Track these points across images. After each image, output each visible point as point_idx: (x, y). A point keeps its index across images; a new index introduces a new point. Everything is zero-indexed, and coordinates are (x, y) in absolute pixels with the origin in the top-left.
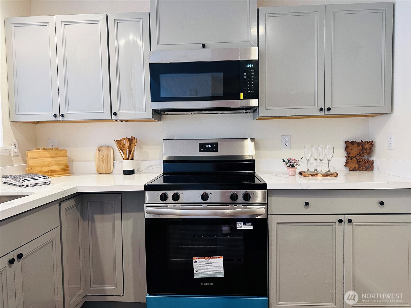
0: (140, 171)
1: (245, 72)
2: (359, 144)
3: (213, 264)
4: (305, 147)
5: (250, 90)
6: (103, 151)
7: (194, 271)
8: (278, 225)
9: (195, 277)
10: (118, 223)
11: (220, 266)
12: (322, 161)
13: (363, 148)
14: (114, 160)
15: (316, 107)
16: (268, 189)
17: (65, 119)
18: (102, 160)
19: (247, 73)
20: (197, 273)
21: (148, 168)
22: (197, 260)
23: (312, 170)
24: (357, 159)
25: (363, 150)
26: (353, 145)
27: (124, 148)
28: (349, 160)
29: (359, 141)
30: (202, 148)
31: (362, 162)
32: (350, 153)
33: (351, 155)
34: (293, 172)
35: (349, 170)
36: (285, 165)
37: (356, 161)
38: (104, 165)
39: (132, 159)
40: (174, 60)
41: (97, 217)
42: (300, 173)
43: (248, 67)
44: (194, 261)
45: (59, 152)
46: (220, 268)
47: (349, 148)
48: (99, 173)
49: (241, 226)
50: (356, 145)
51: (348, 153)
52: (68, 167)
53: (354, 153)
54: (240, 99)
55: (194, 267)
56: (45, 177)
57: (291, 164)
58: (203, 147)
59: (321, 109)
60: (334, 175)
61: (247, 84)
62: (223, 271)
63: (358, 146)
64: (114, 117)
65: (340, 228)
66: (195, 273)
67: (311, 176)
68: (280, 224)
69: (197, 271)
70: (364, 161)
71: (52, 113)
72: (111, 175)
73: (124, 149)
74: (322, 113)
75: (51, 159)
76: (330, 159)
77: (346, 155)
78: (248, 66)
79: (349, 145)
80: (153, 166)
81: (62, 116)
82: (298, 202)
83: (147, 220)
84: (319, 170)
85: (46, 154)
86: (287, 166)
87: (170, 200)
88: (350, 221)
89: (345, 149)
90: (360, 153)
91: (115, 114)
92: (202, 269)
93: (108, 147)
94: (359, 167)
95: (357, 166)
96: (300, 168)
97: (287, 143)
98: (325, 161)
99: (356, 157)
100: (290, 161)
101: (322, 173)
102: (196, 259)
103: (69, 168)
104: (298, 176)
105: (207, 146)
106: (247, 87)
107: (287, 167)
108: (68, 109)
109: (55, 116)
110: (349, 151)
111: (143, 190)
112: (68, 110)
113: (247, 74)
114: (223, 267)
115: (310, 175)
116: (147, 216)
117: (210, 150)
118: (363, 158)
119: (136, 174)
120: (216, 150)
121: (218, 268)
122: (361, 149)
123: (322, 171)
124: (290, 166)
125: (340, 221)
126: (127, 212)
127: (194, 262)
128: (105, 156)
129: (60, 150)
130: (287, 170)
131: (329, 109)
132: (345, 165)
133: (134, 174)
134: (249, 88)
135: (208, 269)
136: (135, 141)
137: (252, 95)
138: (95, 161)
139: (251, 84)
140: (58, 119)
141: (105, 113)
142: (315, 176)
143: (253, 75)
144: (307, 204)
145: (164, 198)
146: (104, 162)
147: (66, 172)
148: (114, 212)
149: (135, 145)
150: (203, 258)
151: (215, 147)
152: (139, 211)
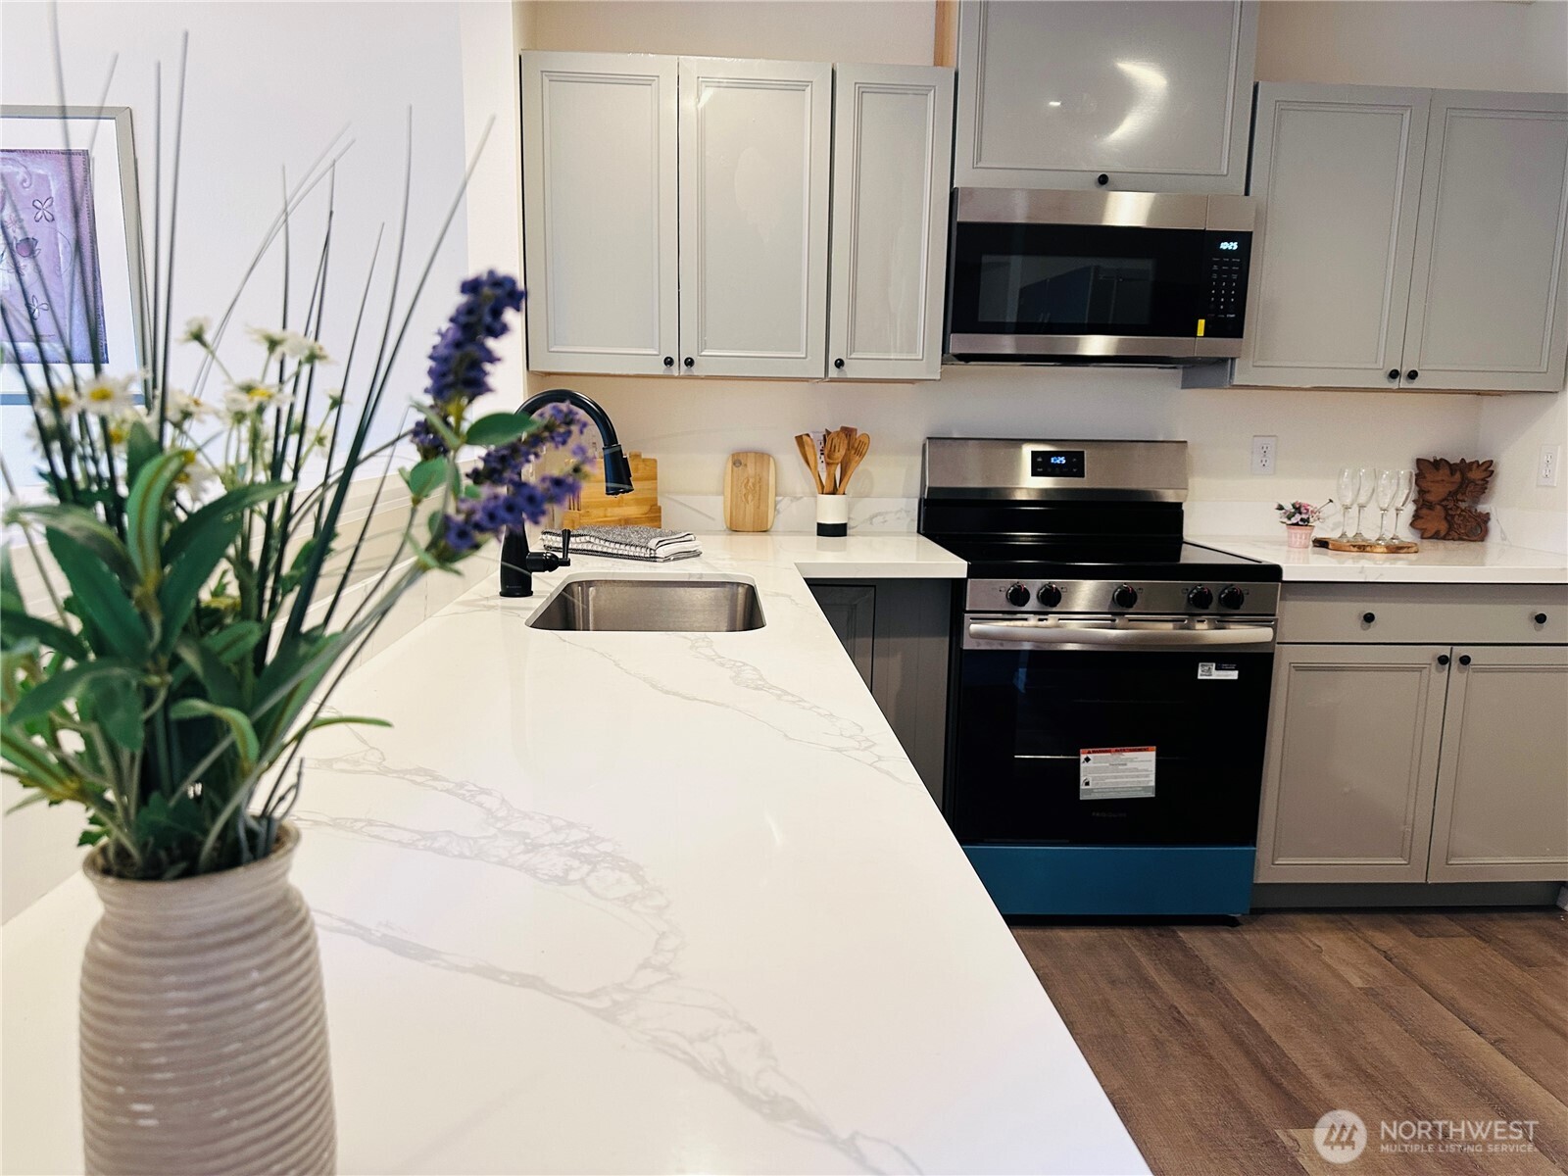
1: (1216, 263)
2: (1453, 468)
3: (1130, 765)
5: (1225, 311)
6: (746, 465)
7: (1082, 781)
8: (1293, 669)
9: (1083, 797)
11: (1146, 770)
12: (1385, 510)
13: (1463, 477)
14: (776, 495)
15: (1381, 367)
16: (1285, 578)
17: (695, 370)
18: (744, 491)
19: (1220, 264)
20: (1087, 787)
21: (871, 518)
23: (1352, 534)
24: (1445, 507)
25: (1465, 483)
26: (1437, 469)
27: (831, 461)
28: (1424, 511)
29: (1454, 459)
30: (1040, 465)
31: (1460, 515)
32: (1429, 492)
33: (1430, 497)
34: (1305, 539)
35: (1423, 538)
36: (1285, 520)
37: (1443, 514)
38: (750, 508)
39: (844, 492)
42: (1322, 544)
43: (1225, 248)
44: (1083, 757)
45: (640, 466)
46: (1147, 776)
47: (1425, 477)
48: (734, 529)
49: (1209, 673)
50: (1448, 472)
51: (1422, 492)
52: (659, 510)
53: (1437, 492)
54: (1196, 336)
55: (1082, 774)
57: (1298, 516)
58: (1042, 462)
59: (1394, 374)
60: (1414, 549)
61: (1218, 296)
62: (1153, 784)
63: (1452, 474)
64: (833, 372)
65: (1438, 677)
66: (1083, 787)
67: (1356, 549)
68: (1297, 669)
69: (1087, 784)
70: (1464, 513)
71: (660, 353)
72: (768, 537)
73: (831, 464)
74: (1395, 384)
77: (1414, 495)
78: (1224, 246)
79: (1427, 470)
80: (887, 513)
81: (690, 362)
82: (1343, 616)
84: (1371, 535)
86: (1289, 522)
87: (1033, 604)
88: (1465, 660)
89: (1414, 481)
90: (1456, 493)
91: (839, 363)
92: (1102, 779)
93: (762, 456)
94: (1450, 528)
95: (1443, 527)
96: (1320, 529)
97: (1265, 458)
99: (1443, 503)
101: (1383, 543)
102: (1089, 753)
103: (660, 512)
104: (1312, 548)
105: (1054, 461)
106: (1218, 303)
107: (1293, 524)
108: (703, 343)
109: (669, 362)
110: (1424, 485)
111: (965, 576)
112: (704, 346)
113: (1220, 267)
114: (1154, 772)
115: (1354, 546)
116: (972, 645)
117: (1064, 470)
118: (1463, 505)
119: (850, 535)
120: (1081, 474)
121: (1142, 776)
122: (1460, 480)
123: (1381, 538)
124: (1299, 523)
125: (1443, 660)
126: (888, 633)
127: (1082, 760)
128: (751, 480)
129: (644, 460)
130: (1286, 534)
131: (1413, 375)
132: (1411, 524)
133: (845, 534)
134: (1222, 307)
135: (1116, 777)
136: (858, 441)
137: (1230, 324)
138: (723, 493)
139: (1228, 296)
140: (674, 371)
141: (809, 358)
142: (1368, 549)
143: (1235, 272)
144: (1369, 618)
145: (1019, 597)
146: (750, 497)
147: (655, 525)
148: (853, 633)
149: (858, 452)
150: (1107, 752)
151: (1075, 465)
152: (920, 632)
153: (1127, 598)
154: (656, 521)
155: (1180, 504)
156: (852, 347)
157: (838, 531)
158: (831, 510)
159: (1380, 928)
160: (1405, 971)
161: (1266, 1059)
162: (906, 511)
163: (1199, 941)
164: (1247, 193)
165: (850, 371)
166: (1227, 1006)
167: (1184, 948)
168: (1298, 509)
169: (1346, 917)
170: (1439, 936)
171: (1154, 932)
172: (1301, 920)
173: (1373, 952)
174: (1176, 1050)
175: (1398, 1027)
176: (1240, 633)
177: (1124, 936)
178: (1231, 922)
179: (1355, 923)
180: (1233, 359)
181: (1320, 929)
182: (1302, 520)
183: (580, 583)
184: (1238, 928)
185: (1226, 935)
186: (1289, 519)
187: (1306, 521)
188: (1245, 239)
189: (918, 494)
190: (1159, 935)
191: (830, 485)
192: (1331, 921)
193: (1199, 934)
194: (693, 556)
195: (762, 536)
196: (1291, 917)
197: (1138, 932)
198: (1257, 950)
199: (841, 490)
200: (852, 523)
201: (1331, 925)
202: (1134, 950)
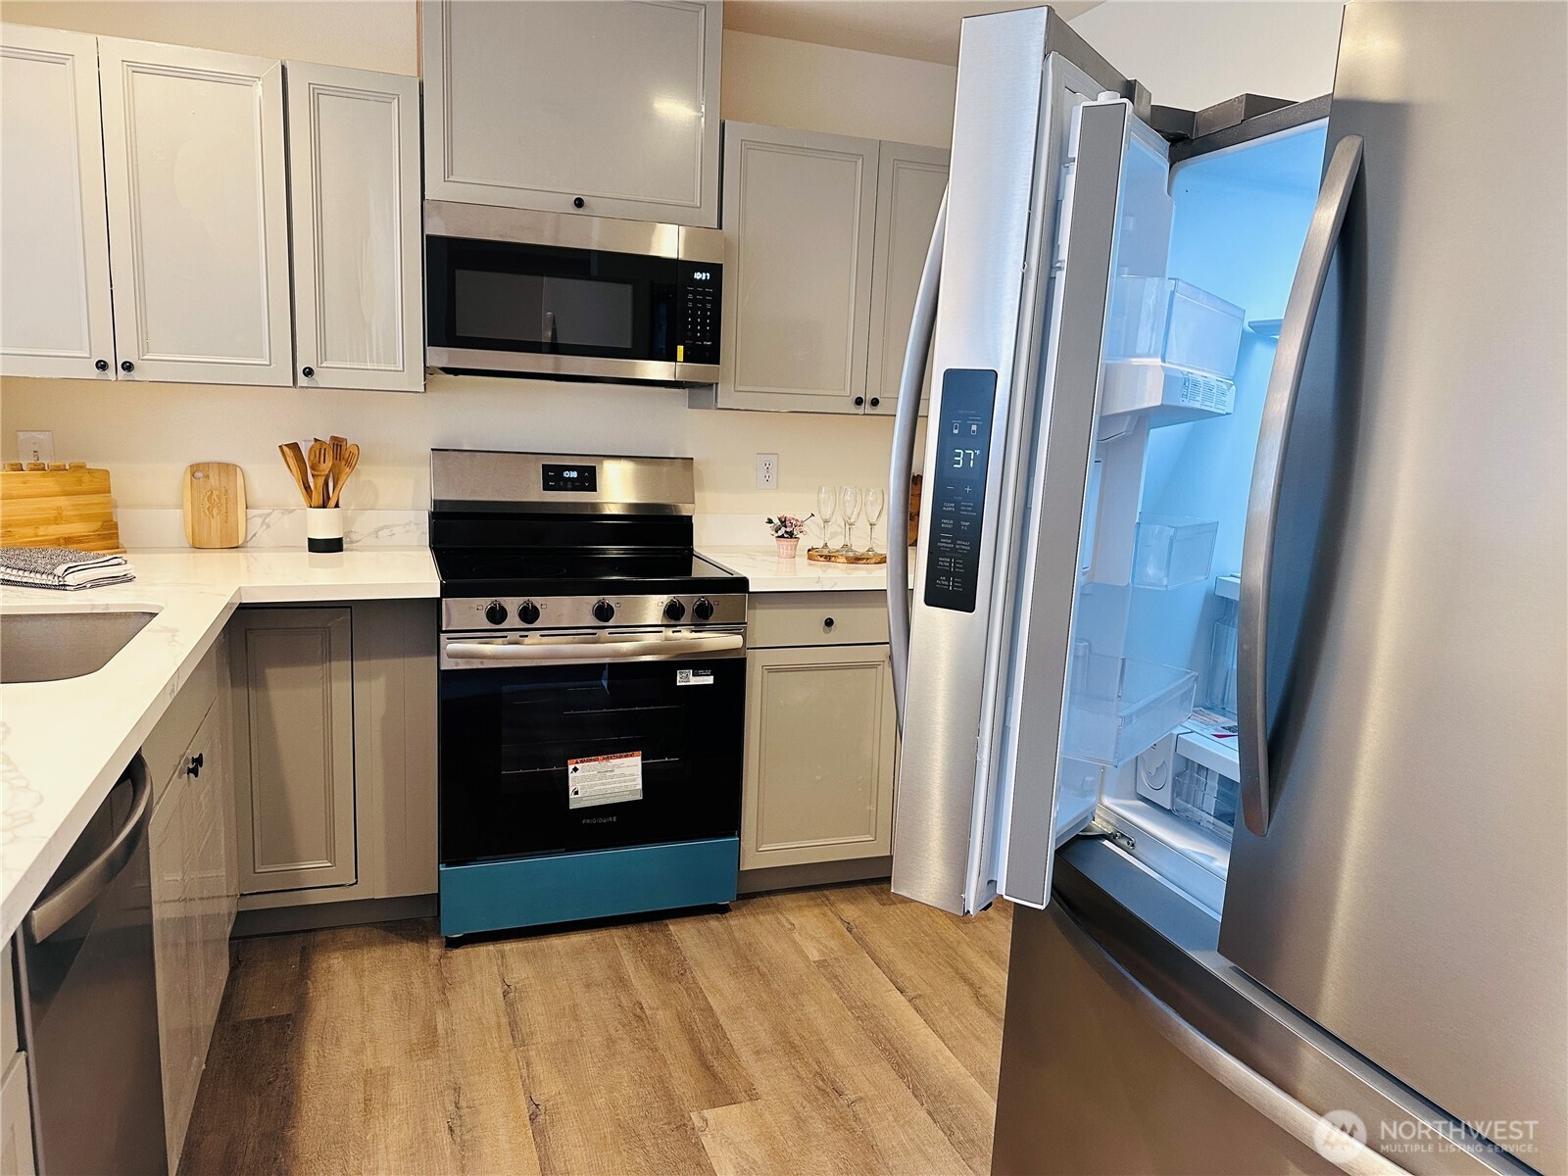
0: (351, 542)
1: (690, 292)
3: (617, 771)
4: (820, 489)
5: (702, 339)
6: (208, 477)
7: (571, 792)
8: (765, 671)
9: (573, 805)
10: (341, 688)
11: (633, 775)
12: (851, 524)
15: (848, 394)
16: (750, 590)
17: (135, 375)
18: (207, 505)
19: (695, 293)
20: (577, 796)
21: (377, 531)
22: (577, 766)
27: (316, 473)
30: (551, 479)
34: (791, 550)
36: (774, 532)
38: (216, 522)
39: (337, 506)
40: (502, 236)
41: (272, 674)
43: (698, 278)
44: (571, 768)
45: (87, 478)
46: (634, 781)
48: (198, 546)
49: (687, 679)
52: (115, 526)
54: (676, 361)
55: (571, 784)
56: (120, 560)
57: (786, 530)
58: (553, 477)
59: (859, 401)
61: (694, 324)
62: (640, 787)
64: (302, 380)
66: (572, 796)
68: (770, 671)
69: (576, 793)
72: (241, 554)
73: (317, 476)
74: (860, 410)
75: (62, 502)
78: (698, 276)
80: (394, 526)
81: (128, 367)
82: (805, 623)
83: (445, 674)
85: (48, 483)
86: (777, 535)
87: (513, 620)
91: (308, 372)
92: (591, 787)
93: (227, 467)
96: (805, 542)
97: (768, 473)
100: (785, 521)
102: (577, 763)
103: (117, 529)
104: (802, 560)
105: (566, 474)
106: (694, 330)
107: (778, 537)
108: (144, 345)
109: (100, 365)
111: (439, 595)
112: (146, 349)
113: (694, 296)
114: (640, 776)
116: (448, 665)
117: (573, 485)
119: (347, 550)
120: (593, 488)
121: (629, 781)
124: (786, 536)
126: (368, 655)
127: (570, 770)
128: (216, 493)
129: (90, 471)
130: (776, 544)
131: (875, 402)
133: (340, 549)
134: (699, 334)
135: (604, 784)
136: (348, 451)
137: (707, 351)
138: (181, 507)
139: (703, 324)
140: (110, 374)
141: (273, 365)
143: (709, 301)
144: (829, 623)
145: (497, 615)
146: (215, 511)
147: (109, 543)
148: (328, 656)
149: (349, 463)
150: (595, 760)
151: (587, 479)
152: (403, 654)
153: (604, 613)
154: (111, 538)
155: (691, 517)
156: (322, 353)
157: (334, 546)
158: (323, 523)
159: (852, 900)
160: (858, 939)
161: (707, 1044)
162: (416, 524)
163: (685, 934)
164: (720, 226)
165: (322, 380)
166: (689, 995)
167: (670, 942)
168: (783, 522)
169: (827, 893)
170: (900, 903)
171: (646, 927)
172: (787, 901)
173: (839, 923)
174: (625, 1046)
175: (835, 995)
176: (714, 640)
177: (616, 936)
178: (721, 910)
179: (832, 898)
180: (717, 384)
181: (800, 908)
182: (786, 532)
184: (727, 915)
185: (714, 923)
186: (777, 532)
187: (791, 535)
188: (716, 270)
189: (427, 507)
190: (650, 931)
191: (317, 498)
192: (812, 899)
193: (688, 925)
194: (121, 582)
195: (233, 554)
196: (778, 898)
197: (631, 930)
198: (737, 934)
199: (332, 502)
200: (354, 537)
201: (811, 903)
202: (620, 948)
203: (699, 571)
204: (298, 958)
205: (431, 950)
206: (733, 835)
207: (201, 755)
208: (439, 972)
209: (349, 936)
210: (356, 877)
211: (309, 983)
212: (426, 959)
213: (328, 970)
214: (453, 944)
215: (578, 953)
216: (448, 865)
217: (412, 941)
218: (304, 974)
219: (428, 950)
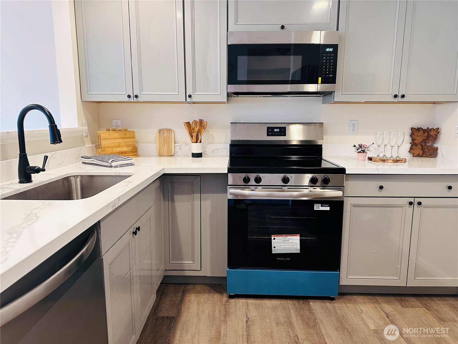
0: (206, 154)
1: (325, 56)
2: (424, 131)
3: (290, 241)
4: (377, 133)
5: (329, 74)
6: (164, 133)
7: (273, 247)
8: (352, 206)
9: (273, 252)
10: (197, 203)
11: (296, 243)
12: (393, 147)
13: (428, 134)
15: (391, 94)
16: (346, 173)
17: (139, 99)
18: (163, 142)
19: (326, 56)
20: (275, 249)
21: (213, 151)
22: (275, 237)
23: (381, 155)
24: (421, 145)
25: (429, 136)
26: (419, 131)
28: (414, 147)
29: (425, 128)
30: (270, 132)
31: (427, 148)
32: (416, 139)
33: (415, 142)
34: (364, 157)
35: (413, 156)
36: (356, 151)
37: (421, 148)
38: (166, 148)
39: (200, 142)
41: (176, 197)
42: (370, 159)
43: (328, 51)
44: (273, 238)
45: (128, 133)
46: (297, 245)
47: (414, 134)
48: (160, 155)
49: (318, 207)
50: (422, 132)
51: (413, 140)
52: (136, 149)
53: (419, 140)
54: (318, 84)
55: (272, 244)
56: (130, 158)
57: (361, 149)
58: (271, 131)
59: (396, 96)
60: (403, 161)
61: (326, 68)
62: (299, 248)
63: (424, 133)
64: (188, 99)
65: (409, 209)
66: (273, 249)
67: (381, 161)
68: (354, 206)
69: (275, 248)
70: (428, 147)
71: (125, 93)
72: (172, 158)
73: (194, 132)
74: (396, 100)
75: (120, 141)
76: (399, 145)
77: (410, 141)
78: (328, 50)
79: (415, 132)
80: (219, 149)
81: (136, 96)
82: (372, 187)
83: (229, 200)
84: (388, 155)
85: (116, 135)
86: (358, 151)
87: (252, 182)
88: (420, 203)
89: (410, 136)
90: (425, 140)
91: (190, 96)
92: (280, 246)
93: (169, 130)
94: (423, 153)
95: (421, 152)
96: (370, 154)
97: (354, 128)
98: (396, 148)
99: (421, 144)
100: (361, 146)
101: (392, 159)
102: (275, 236)
104: (367, 161)
105: (275, 130)
106: (326, 71)
107: (358, 152)
108: (141, 90)
109: (129, 96)
110: (414, 137)
111: (227, 172)
113: (326, 58)
114: (299, 244)
115: (381, 160)
116: (230, 197)
117: (278, 134)
118: (428, 144)
119: (204, 157)
120: (285, 135)
121: (295, 245)
122: (427, 135)
123: (392, 157)
124: (361, 152)
125: (411, 203)
126: (206, 192)
127: (272, 239)
128: (166, 138)
129: (129, 131)
130: (357, 155)
131: (403, 96)
132: (409, 152)
133: (201, 156)
134: (327, 73)
135: (285, 245)
136: (204, 124)
137: (330, 79)
138: (156, 143)
139: (330, 68)
140: (132, 100)
141: (180, 94)
142: (386, 161)
143: (332, 59)
144: (381, 187)
145: (246, 180)
146: (166, 144)
147: (135, 154)
148: (193, 193)
149: (204, 128)
150: (282, 236)
151: (283, 131)
152: (217, 192)
153: (286, 180)
154: (135, 152)
155: (322, 145)
156: (194, 90)
157: (199, 155)
158: (196, 148)
159: (388, 303)
160: (392, 322)
162: (225, 149)
163: (316, 306)
164: (338, 30)
165: (194, 99)
166: (318, 336)
167: (310, 309)
168: (360, 146)
169: (376, 297)
170: (411, 307)
171: (301, 302)
173: (383, 313)
176: (330, 193)
177: (289, 303)
178: (332, 299)
179: (379, 300)
180: (334, 92)
181: (365, 303)
182: (362, 150)
183: (74, 176)
184: (334, 301)
185: (328, 304)
186: (358, 150)
187: (364, 151)
188: (335, 47)
189: (229, 142)
190: (303, 303)
191: (194, 139)
192: (370, 299)
193: (318, 304)
194: (130, 165)
195: (171, 158)
196: (355, 297)
197: (295, 302)
198: (338, 311)
199: (199, 141)
200: (207, 153)
201: (370, 301)
202: (291, 309)
203: (324, 165)
204: (181, 294)
205: (224, 298)
206: (336, 271)
207: (139, 227)
208: (225, 308)
209: (198, 288)
210: (201, 268)
211: (183, 305)
212: (221, 301)
213: (189, 301)
214: (231, 297)
215: (275, 308)
216: (230, 268)
217: (218, 293)
218: (181, 302)
219: (223, 298)
